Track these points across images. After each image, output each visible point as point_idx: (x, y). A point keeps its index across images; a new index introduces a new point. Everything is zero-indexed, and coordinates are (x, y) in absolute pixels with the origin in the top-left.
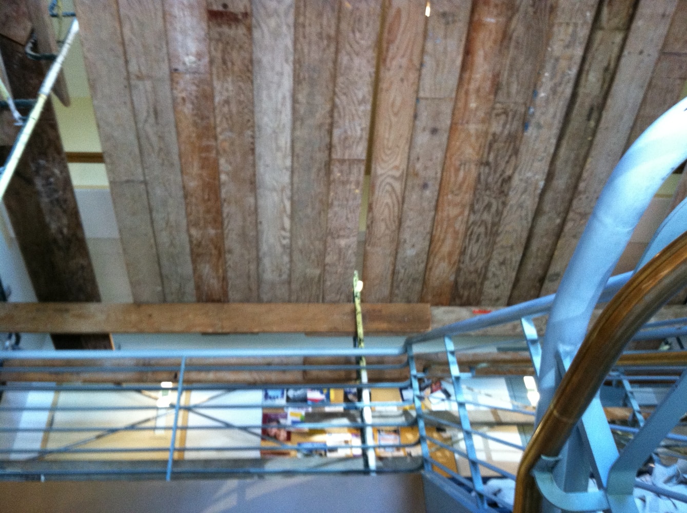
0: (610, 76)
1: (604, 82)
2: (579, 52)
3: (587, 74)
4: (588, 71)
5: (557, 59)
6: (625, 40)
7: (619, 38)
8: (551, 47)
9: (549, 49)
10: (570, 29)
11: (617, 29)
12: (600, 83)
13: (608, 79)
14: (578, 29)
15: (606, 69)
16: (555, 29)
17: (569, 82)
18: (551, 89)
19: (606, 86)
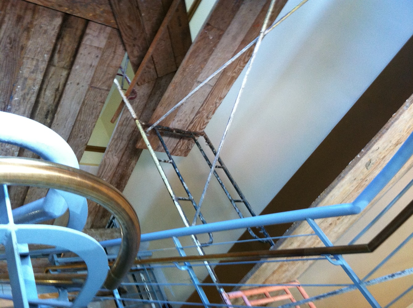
0: (59, 94)
1: (56, 97)
2: (40, 77)
3: (45, 91)
4: (46, 89)
5: (26, 79)
6: (68, 75)
7: (65, 73)
8: (22, 71)
9: (21, 72)
10: (34, 62)
11: (63, 68)
12: (53, 97)
13: (58, 96)
14: (40, 63)
15: (57, 90)
16: (24, 60)
17: (33, 94)
18: (22, 96)
19: (57, 99)
